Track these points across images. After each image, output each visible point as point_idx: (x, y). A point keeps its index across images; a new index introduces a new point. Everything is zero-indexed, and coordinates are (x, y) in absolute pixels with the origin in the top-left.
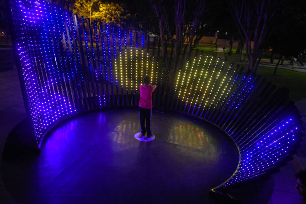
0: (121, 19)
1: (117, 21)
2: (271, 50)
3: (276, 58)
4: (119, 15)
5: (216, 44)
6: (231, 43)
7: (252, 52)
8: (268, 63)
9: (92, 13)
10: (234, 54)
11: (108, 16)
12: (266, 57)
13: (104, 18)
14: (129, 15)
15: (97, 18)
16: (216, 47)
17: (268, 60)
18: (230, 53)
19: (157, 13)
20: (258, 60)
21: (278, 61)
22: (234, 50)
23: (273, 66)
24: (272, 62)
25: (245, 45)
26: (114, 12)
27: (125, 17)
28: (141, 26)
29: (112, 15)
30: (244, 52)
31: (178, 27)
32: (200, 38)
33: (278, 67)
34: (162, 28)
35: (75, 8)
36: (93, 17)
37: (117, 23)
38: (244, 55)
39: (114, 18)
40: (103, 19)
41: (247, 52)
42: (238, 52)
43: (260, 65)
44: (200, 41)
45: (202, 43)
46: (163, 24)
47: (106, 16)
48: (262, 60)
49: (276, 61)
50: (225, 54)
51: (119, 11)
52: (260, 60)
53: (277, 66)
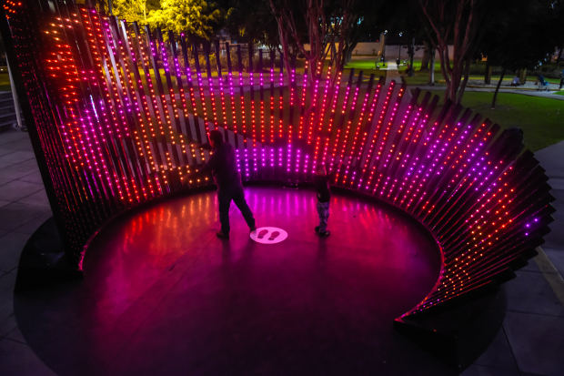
0: (203, 20)
1: (196, 25)
2: (484, 59)
3: (495, 74)
4: (199, 14)
5: (382, 55)
6: (411, 53)
7: (452, 66)
8: (480, 84)
9: (147, 14)
10: (418, 71)
11: (179, 16)
12: (476, 73)
13: (172, 21)
14: (218, 11)
15: (158, 23)
16: (384, 61)
17: (481, 79)
18: (410, 71)
19: (271, 5)
20: (463, 79)
21: (499, 79)
22: (417, 65)
23: (490, 89)
24: (487, 81)
25: (437, 54)
26: (188, 8)
27: (211, 16)
28: (242, 32)
29: (186, 15)
30: (437, 66)
31: (313, 28)
32: (353, 46)
33: (500, 90)
34: (284, 34)
35: (115, 7)
36: (151, 20)
37: (196, 29)
38: (436, 72)
39: (190, 19)
40: (170, 24)
41: (443, 66)
42: (424, 67)
43: (466, 89)
44: (353, 52)
45: (357, 55)
46: (284, 26)
47: (174, 18)
48: (471, 78)
49: (495, 80)
50: (400, 72)
51: (198, 5)
52: (466, 79)
53: (498, 88)
